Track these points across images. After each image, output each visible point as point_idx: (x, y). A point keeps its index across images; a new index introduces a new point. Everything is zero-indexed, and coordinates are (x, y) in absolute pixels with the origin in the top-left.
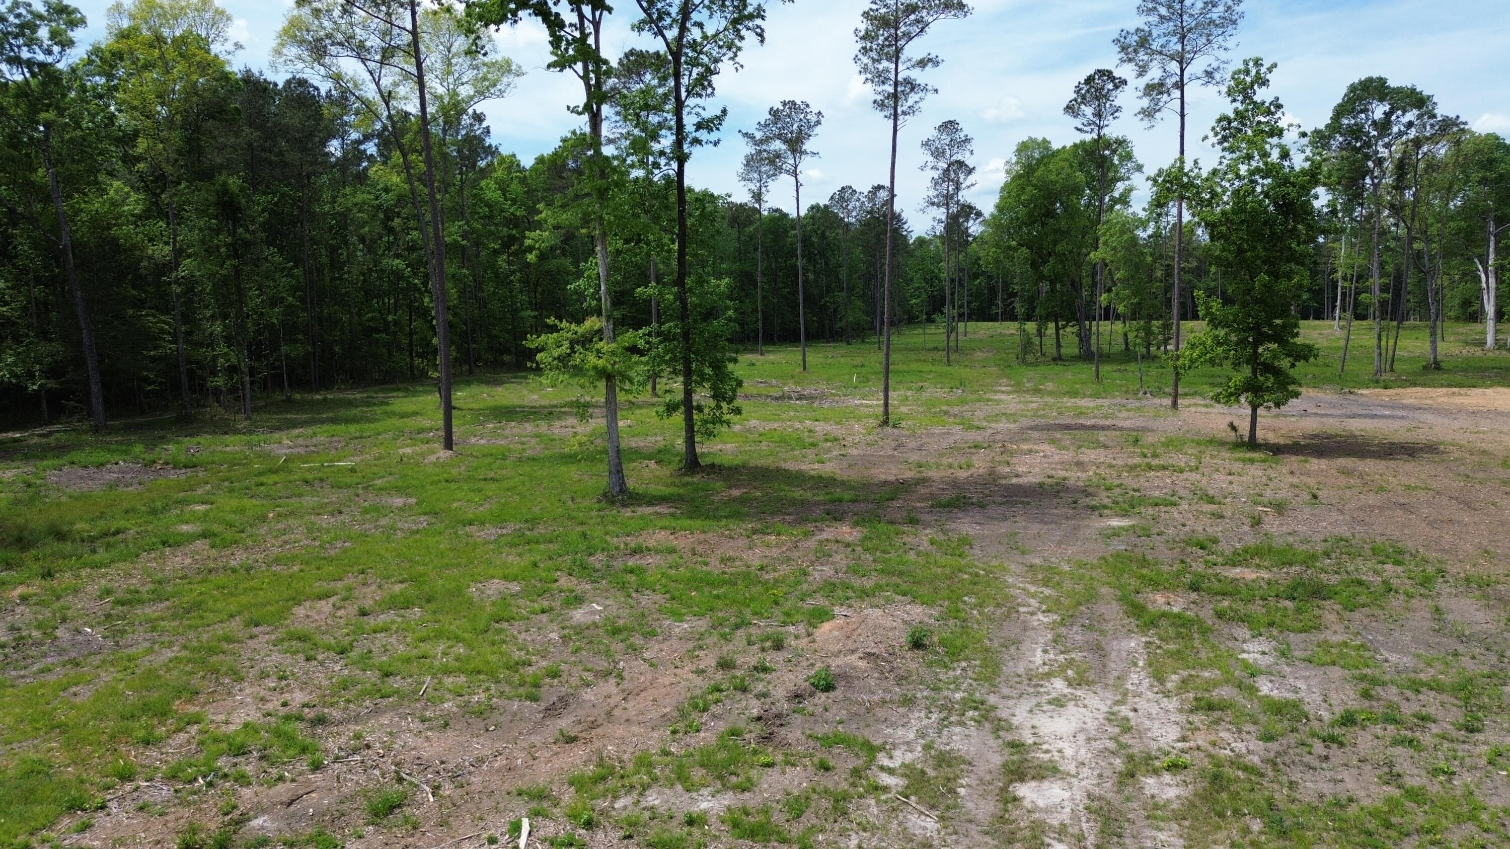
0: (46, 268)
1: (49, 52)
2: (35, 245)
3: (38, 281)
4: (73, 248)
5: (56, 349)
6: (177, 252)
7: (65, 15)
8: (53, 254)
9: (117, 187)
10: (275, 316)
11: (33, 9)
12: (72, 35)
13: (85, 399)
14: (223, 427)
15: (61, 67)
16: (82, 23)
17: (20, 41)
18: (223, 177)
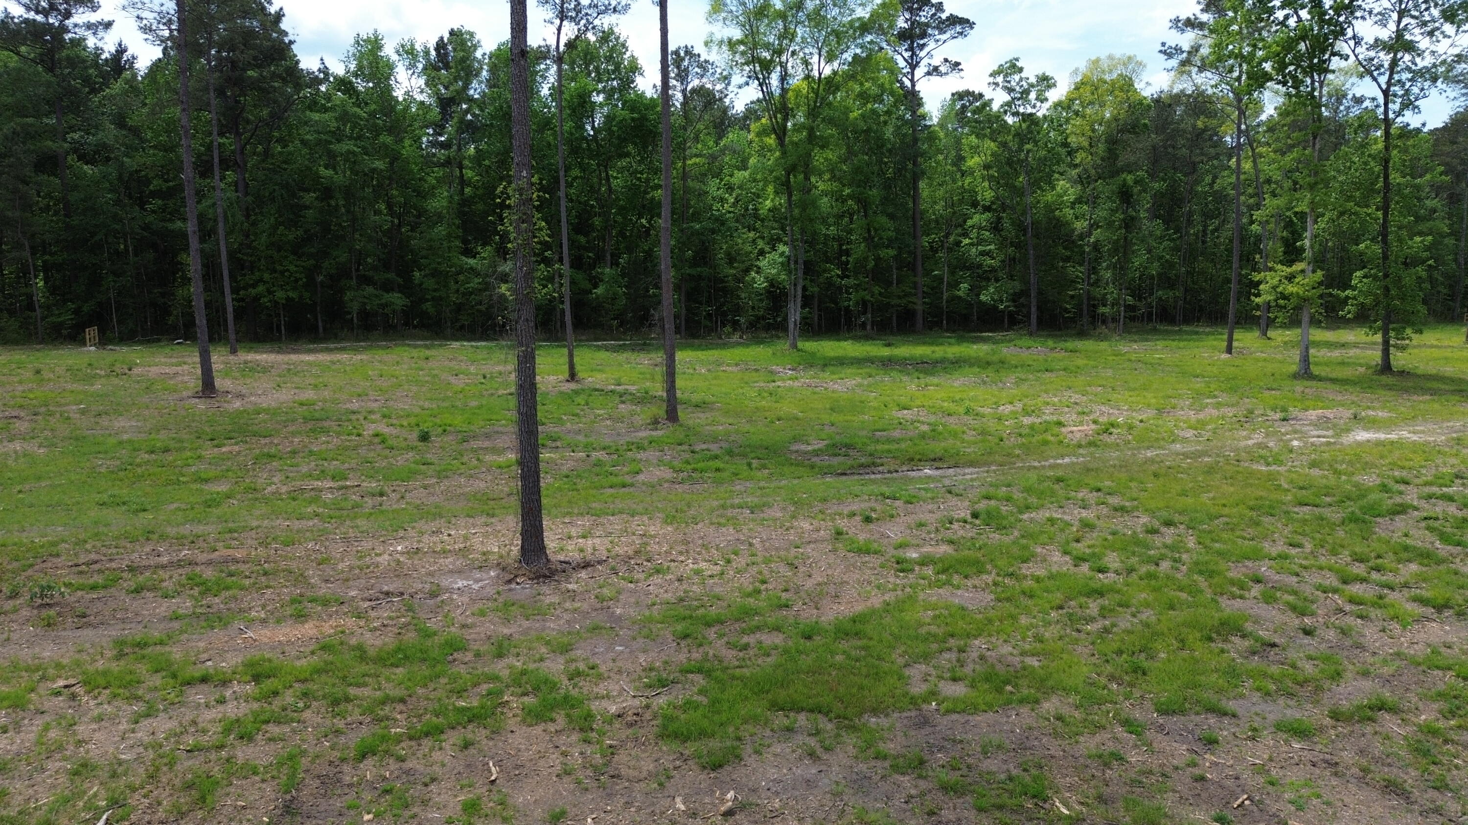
0: (1017, 237)
1: (1034, 107)
2: (1013, 224)
3: (1012, 244)
4: (1032, 224)
5: (1017, 286)
6: (1091, 226)
7: (1045, 81)
8: (1021, 228)
9: (1062, 184)
10: (1154, 269)
11: (1029, 81)
12: (1047, 94)
13: (1028, 316)
14: (1101, 338)
15: (1040, 114)
16: (1054, 85)
17: (1020, 102)
18: (1124, 176)
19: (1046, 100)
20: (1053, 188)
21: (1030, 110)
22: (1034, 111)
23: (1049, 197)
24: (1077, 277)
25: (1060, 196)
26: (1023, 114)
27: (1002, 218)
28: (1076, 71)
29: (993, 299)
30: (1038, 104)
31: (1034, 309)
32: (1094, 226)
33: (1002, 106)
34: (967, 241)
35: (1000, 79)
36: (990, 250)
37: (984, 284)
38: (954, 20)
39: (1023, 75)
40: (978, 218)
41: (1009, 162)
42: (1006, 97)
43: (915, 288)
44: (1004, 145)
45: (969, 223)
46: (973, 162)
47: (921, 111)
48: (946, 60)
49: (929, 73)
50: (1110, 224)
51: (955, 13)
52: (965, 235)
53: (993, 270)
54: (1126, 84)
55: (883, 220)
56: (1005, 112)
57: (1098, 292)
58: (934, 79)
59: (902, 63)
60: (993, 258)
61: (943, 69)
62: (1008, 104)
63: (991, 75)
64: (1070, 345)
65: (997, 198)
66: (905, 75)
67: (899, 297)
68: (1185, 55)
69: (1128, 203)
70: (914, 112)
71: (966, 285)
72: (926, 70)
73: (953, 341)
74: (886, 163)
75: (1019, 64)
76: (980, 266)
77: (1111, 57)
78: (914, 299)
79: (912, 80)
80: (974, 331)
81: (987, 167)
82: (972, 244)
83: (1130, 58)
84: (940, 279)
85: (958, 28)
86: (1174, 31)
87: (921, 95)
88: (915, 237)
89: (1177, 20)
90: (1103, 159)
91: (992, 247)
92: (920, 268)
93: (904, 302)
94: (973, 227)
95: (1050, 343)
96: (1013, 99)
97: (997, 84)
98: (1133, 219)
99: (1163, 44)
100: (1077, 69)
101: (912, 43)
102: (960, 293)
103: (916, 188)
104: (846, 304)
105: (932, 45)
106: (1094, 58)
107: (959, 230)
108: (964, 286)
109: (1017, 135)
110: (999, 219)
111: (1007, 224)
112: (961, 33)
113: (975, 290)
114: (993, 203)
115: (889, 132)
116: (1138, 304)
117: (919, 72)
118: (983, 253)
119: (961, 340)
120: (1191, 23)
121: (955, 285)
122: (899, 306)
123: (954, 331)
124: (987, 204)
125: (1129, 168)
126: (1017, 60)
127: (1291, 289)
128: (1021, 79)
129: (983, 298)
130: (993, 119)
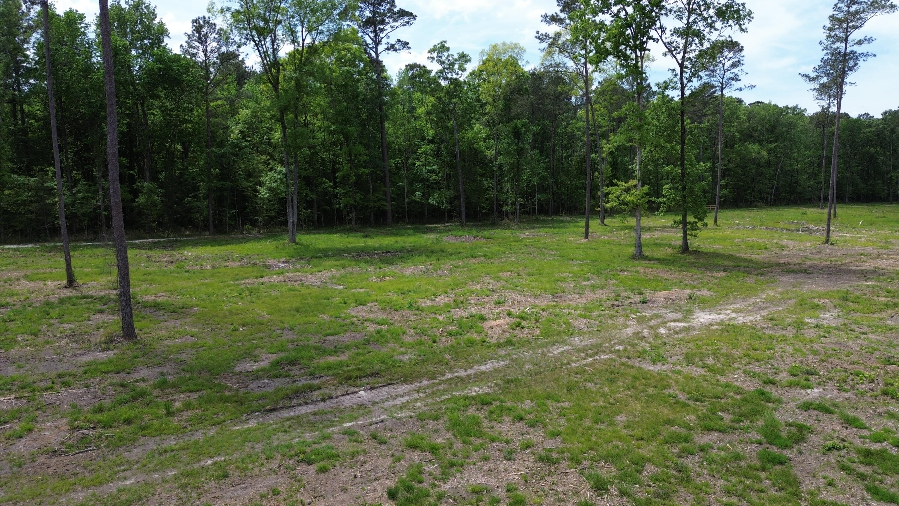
0: (451, 161)
1: (458, 74)
2: (447, 152)
3: (448, 165)
4: (460, 152)
5: (451, 193)
6: (497, 153)
7: (464, 58)
8: (453, 155)
9: (477, 126)
10: (535, 181)
11: (454, 57)
12: (466, 66)
13: (460, 213)
14: (507, 227)
15: (461, 79)
16: (470, 60)
17: (448, 71)
18: (516, 121)
19: (465, 70)
20: (472, 129)
21: (455, 76)
22: (458, 77)
23: (470, 135)
24: (489, 187)
25: (477, 134)
26: (451, 79)
27: (441, 148)
28: (483, 52)
29: (437, 202)
30: (460, 72)
31: (463, 209)
32: (498, 154)
33: (437, 73)
34: (419, 163)
35: (435, 55)
36: (434, 170)
37: (431, 191)
38: (403, 13)
39: (450, 53)
40: (425, 148)
41: (444, 112)
42: (439, 67)
43: (385, 195)
44: (439, 99)
45: (420, 151)
46: (421, 111)
47: (384, 74)
48: (399, 41)
49: (388, 49)
50: (508, 153)
51: (403, 8)
52: (418, 159)
53: (437, 182)
54: (514, 63)
55: (360, 148)
56: (439, 77)
57: (503, 197)
58: (392, 53)
59: (369, 41)
60: (437, 175)
61: (397, 46)
62: (441, 72)
63: (429, 52)
64: (486, 233)
65: (437, 134)
66: (370, 48)
67: (374, 201)
68: (551, 40)
69: (519, 139)
70: (379, 75)
71: (419, 193)
72: (386, 46)
73: (411, 232)
74: (361, 109)
75: (447, 45)
76: (428, 180)
77: (504, 44)
78: (384, 203)
79: (376, 52)
80: (426, 223)
81: (428, 113)
82: (423, 165)
83: (515, 45)
84: (402, 188)
85: (406, 19)
86: (544, 23)
87: (384, 63)
88: (383, 160)
89: (546, 16)
90: (502, 110)
91: (435, 167)
92: (388, 181)
93: (378, 205)
94: (422, 153)
95: (474, 232)
96: (444, 68)
97: (433, 58)
98: (522, 149)
99: (538, 32)
100: (483, 51)
101: (376, 28)
102: (416, 198)
103: (383, 127)
104: (337, 206)
105: (388, 28)
106: (493, 44)
107: (414, 156)
108: (418, 193)
109: (448, 92)
110: (439, 148)
111: (444, 152)
112: (408, 23)
113: (426, 195)
114: (434, 138)
115: (361, 87)
116: (527, 203)
117: (381, 48)
118: (429, 171)
119: (418, 231)
120: (554, 19)
121: (413, 193)
122: (375, 207)
123: (412, 224)
124: (431, 138)
125: (518, 117)
126: (445, 42)
127: (629, 198)
128: (449, 56)
129: (430, 201)
130: (431, 81)
